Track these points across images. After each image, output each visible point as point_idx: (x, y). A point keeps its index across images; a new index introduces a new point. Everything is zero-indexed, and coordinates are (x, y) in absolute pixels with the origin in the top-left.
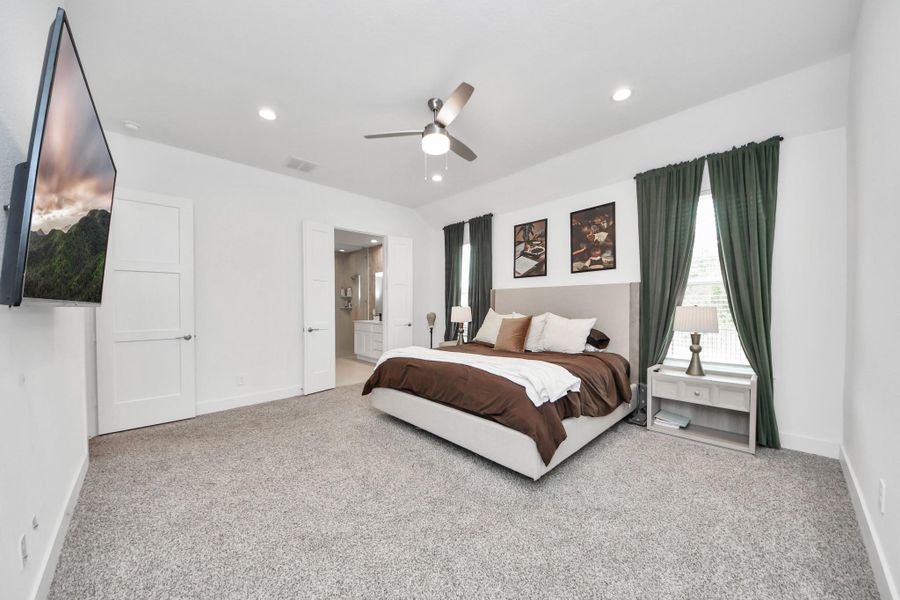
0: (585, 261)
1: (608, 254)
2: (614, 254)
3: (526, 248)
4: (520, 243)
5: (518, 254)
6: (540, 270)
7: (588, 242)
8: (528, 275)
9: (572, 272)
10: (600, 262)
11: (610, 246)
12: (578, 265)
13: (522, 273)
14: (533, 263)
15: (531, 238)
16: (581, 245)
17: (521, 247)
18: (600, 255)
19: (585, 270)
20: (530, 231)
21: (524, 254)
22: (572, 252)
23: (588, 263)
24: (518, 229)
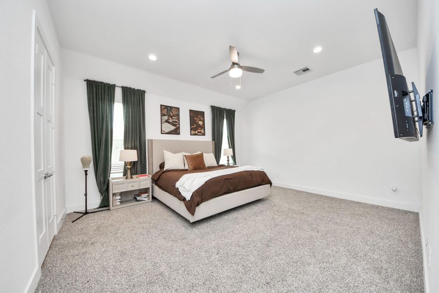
0: (196, 131)
1: (203, 130)
2: (204, 131)
3: (168, 119)
4: (165, 115)
5: (164, 121)
6: (176, 132)
7: (197, 123)
8: (169, 133)
9: (191, 135)
10: (200, 132)
11: (203, 127)
12: (193, 132)
13: (166, 132)
14: (173, 128)
15: (172, 115)
16: (194, 124)
17: (166, 118)
18: (201, 130)
19: (195, 134)
20: (171, 110)
21: (167, 121)
22: (191, 126)
23: (197, 132)
24: (163, 107)
